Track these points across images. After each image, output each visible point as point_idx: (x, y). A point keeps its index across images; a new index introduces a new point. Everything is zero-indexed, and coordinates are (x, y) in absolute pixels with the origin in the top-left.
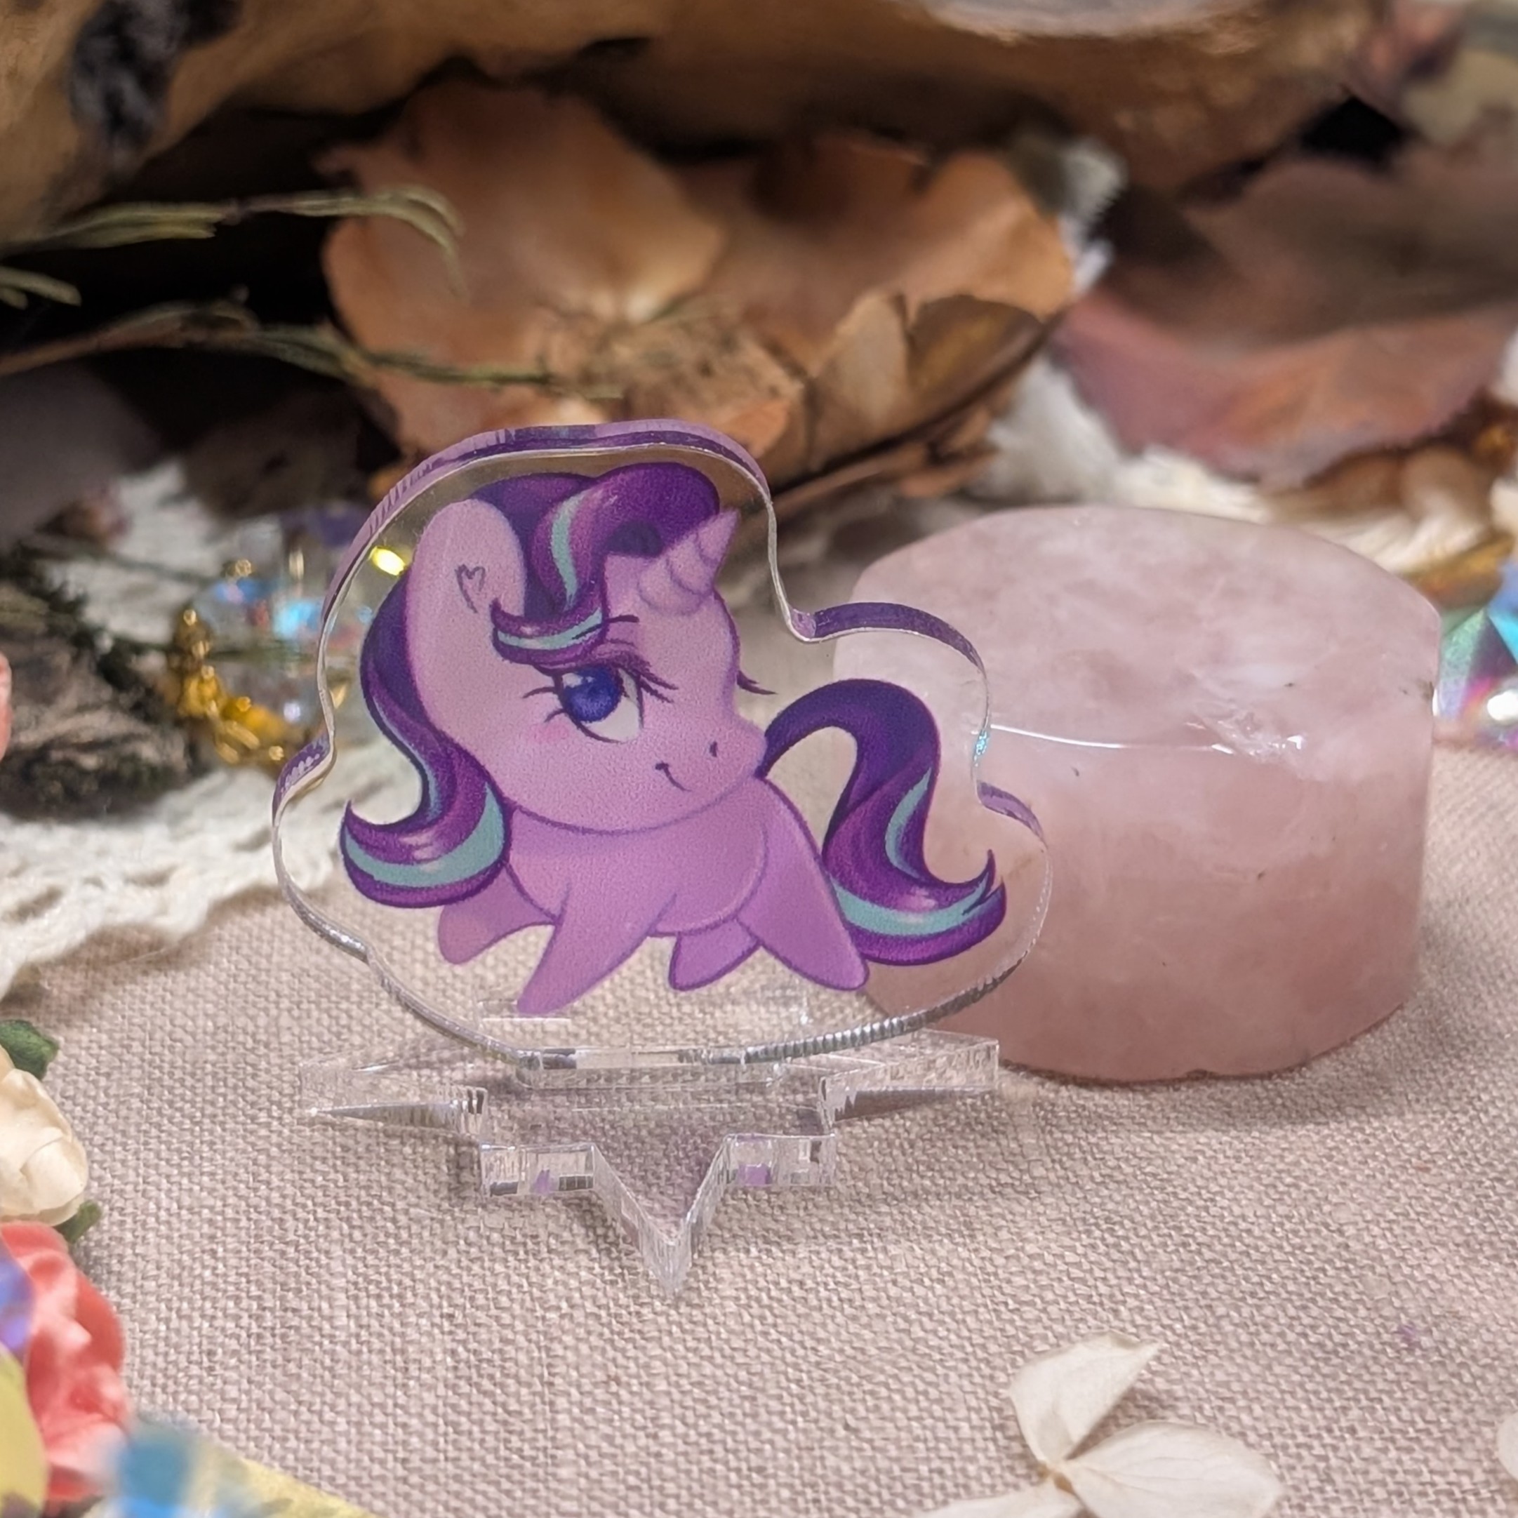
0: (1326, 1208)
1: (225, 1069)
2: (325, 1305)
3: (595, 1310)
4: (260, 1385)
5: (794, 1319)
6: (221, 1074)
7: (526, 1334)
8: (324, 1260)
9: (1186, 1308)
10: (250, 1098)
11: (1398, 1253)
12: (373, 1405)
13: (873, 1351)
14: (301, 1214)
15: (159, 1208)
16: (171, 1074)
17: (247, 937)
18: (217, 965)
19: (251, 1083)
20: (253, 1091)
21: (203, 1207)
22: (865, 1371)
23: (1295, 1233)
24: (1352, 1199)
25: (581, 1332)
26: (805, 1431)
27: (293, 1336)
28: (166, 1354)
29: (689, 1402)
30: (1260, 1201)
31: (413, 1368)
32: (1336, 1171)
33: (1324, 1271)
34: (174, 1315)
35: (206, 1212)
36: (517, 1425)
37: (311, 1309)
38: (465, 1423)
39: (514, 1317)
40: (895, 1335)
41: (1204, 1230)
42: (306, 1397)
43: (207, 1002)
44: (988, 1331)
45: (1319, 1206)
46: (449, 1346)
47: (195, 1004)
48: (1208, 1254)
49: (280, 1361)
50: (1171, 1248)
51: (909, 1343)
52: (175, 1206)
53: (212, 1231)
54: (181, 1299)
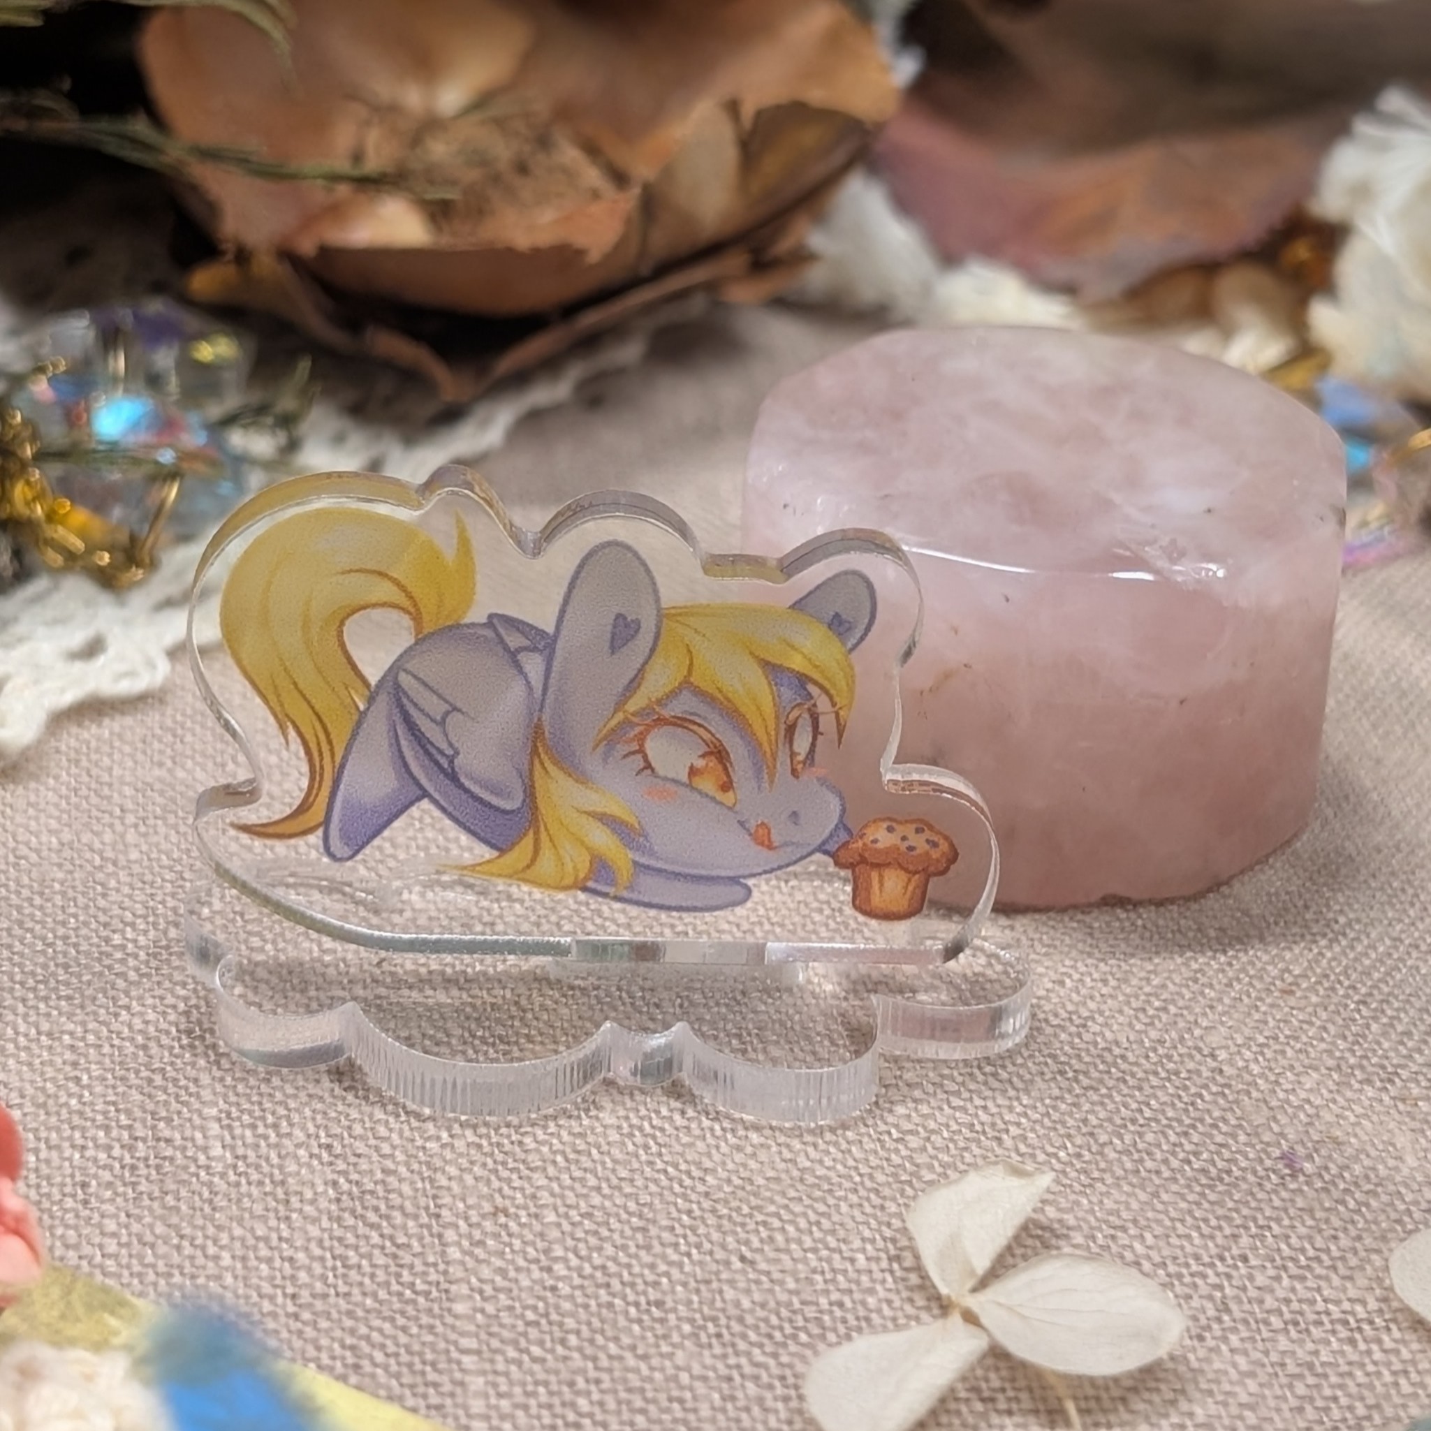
0: (1197, 1032)
1: (74, 887)
2: (198, 1135)
3: (477, 1140)
4: (139, 1219)
5: (678, 1148)
6: (71, 893)
7: (407, 1164)
8: (193, 1089)
9: (1069, 1136)
10: (102, 918)
11: (1273, 1078)
12: (258, 1239)
13: (760, 1181)
14: (165, 1040)
15: (17, 1033)
16: (18, 893)
17: (84, 749)
18: (56, 778)
19: (102, 903)
20: (105, 911)
21: (62, 1032)
22: (754, 1201)
23: (1170, 1058)
24: (1222, 1023)
25: (464, 1162)
26: (701, 1263)
27: (167, 1167)
28: (38, 1186)
29: (580, 1234)
30: (1131, 1025)
31: (294, 1200)
32: (1202, 993)
33: (1201, 1096)
34: (43, 1146)
35: (66, 1037)
36: (407, 1259)
37: (183, 1139)
38: (353, 1258)
39: (394, 1147)
40: (782, 1166)
41: (1079, 1057)
42: (187, 1231)
43: (50, 817)
44: (874, 1161)
45: (1189, 1030)
46: (331, 1176)
47: (37, 819)
48: (1085, 1082)
49: (157, 1194)
50: (1048, 1076)
51: (796, 1173)
52: (33, 1031)
53: (74, 1057)
54: (49, 1129)
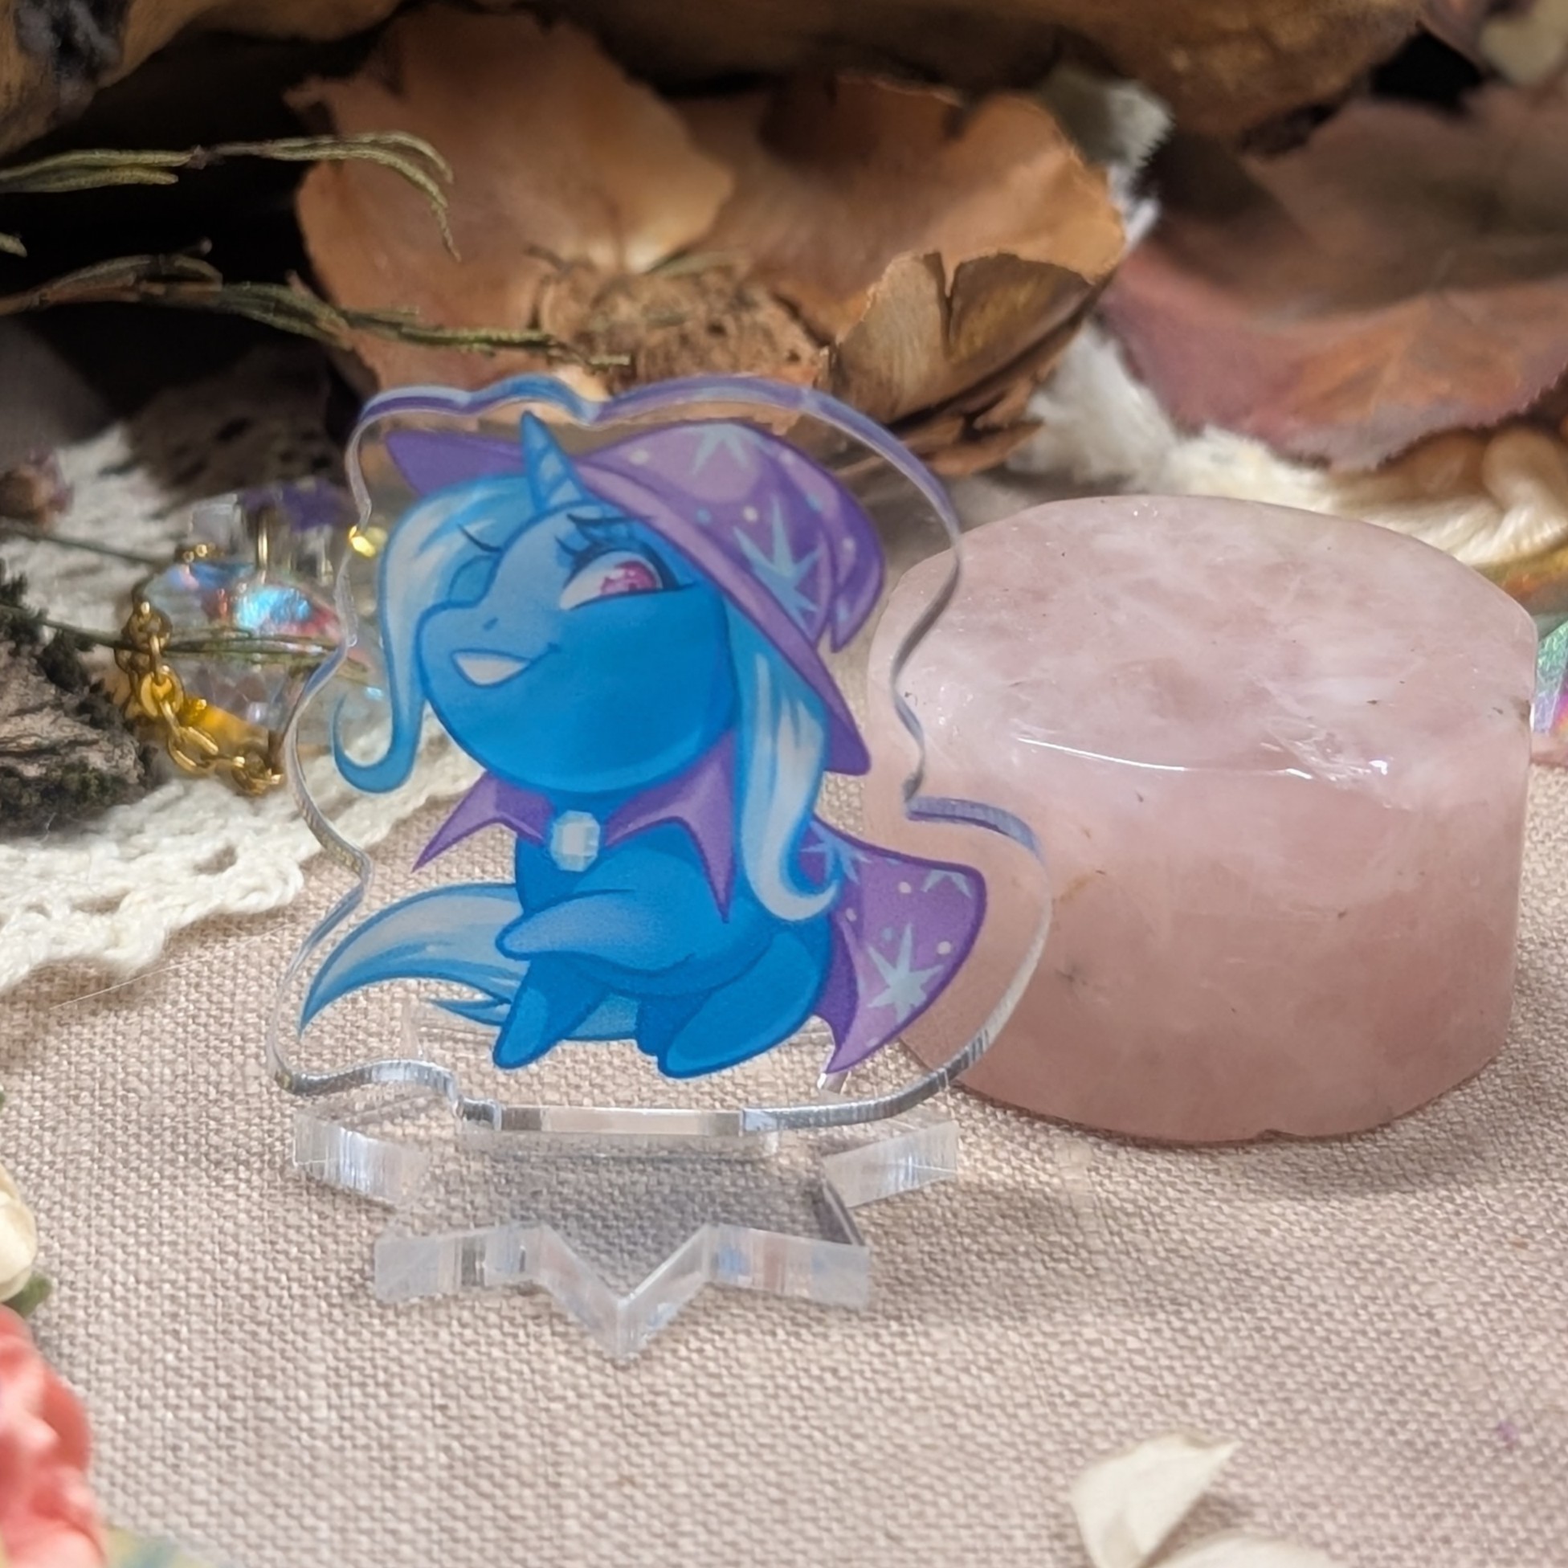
0: (1415, 1288)
1: (186, 1123)
2: (302, 1394)
3: (606, 1400)
4: (232, 1485)
5: (826, 1411)
6: (181, 1129)
7: (528, 1427)
8: (300, 1342)
9: (1262, 1402)
10: (214, 1156)
11: (1494, 1340)
12: (359, 1508)
13: (915, 1448)
14: (274, 1290)
15: (114, 1282)
16: (125, 1129)
17: (206, 973)
18: (175, 1003)
19: (215, 1139)
20: (217, 1149)
21: (163, 1281)
22: (908, 1472)
23: (1380, 1316)
24: (1443, 1279)
25: (590, 1425)
26: (841, 1540)
27: (267, 1429)
28: (125, 1449)
29: (712, 1507)
30: (1341, 1280)
31: (402, 1465)
32: (1424, 1247)
33: (1412, 1359)
34: (133, 1405)
35: (167, 1287)
36: (520, 1531)
37: (287, 1398)
38: (461, 1530)
39: (514, 1408)
40: (941, 1431)
41: (1280, 1313)
42: (283, 1499)
43: (164, 1046)
44: (1043, 1427)
45: (1406, 1287)
46: (444, 1441)
47: (150, 1048)
48: (1284, 1340)
49: (253, 1458)
50: (1244, 1333)
51: (955, 1440)
52: (132, 1279)
53: (174, 1309)
54: (141, 1386)
